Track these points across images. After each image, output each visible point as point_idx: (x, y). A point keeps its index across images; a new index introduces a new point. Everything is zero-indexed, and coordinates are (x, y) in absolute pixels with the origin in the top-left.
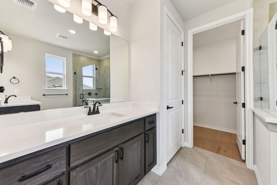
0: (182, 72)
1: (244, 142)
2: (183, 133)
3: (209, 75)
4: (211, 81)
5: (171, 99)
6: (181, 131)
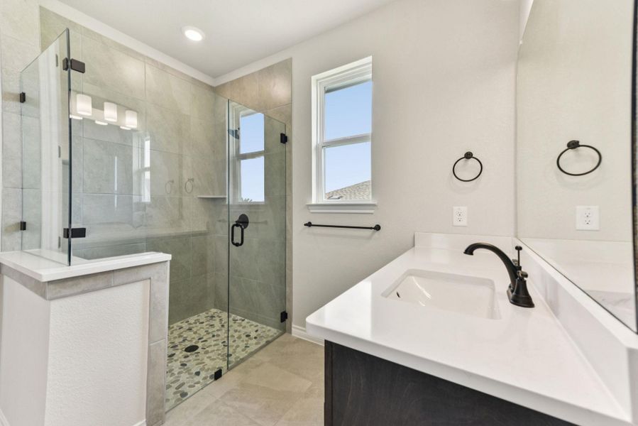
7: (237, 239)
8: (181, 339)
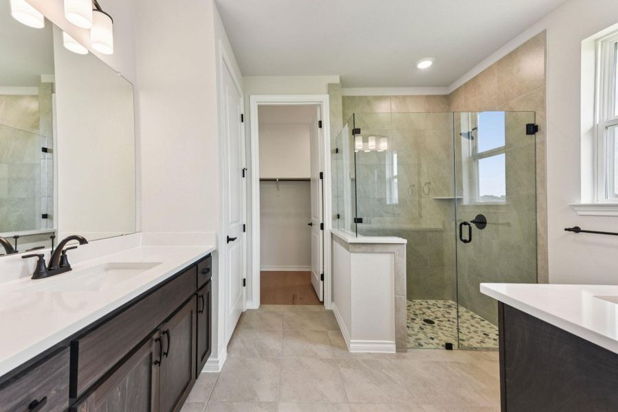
0: (244, 170)
1: (322, 277)
2: (244, 285)
3: (275, 180)
4: (278, 190)
5: (232, 223)
6: (242, 282)
7: (466, 236)
8: (421, 312)
